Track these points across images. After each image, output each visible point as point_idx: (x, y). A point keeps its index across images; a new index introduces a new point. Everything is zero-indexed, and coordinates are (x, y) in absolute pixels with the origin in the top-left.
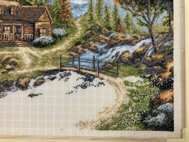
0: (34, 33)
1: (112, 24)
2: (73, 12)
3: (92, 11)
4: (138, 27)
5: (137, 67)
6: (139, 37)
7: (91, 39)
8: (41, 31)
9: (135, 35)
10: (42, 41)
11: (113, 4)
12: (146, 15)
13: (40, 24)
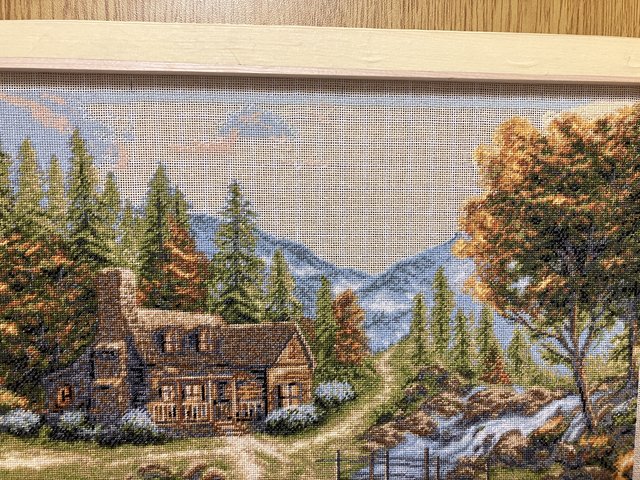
0: (265, 398)
1: (475, 362)
2: (370, 334)
3: (421, 330)
4: (544, 366)
5: (540, 471)
6: (547, 392)
7: (419, 404)
8: (286, 391)
9: (535, 388)
10: (289, 418)
11: (479, 308)
12: (566, 334)
13: (280, 371)
